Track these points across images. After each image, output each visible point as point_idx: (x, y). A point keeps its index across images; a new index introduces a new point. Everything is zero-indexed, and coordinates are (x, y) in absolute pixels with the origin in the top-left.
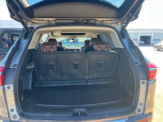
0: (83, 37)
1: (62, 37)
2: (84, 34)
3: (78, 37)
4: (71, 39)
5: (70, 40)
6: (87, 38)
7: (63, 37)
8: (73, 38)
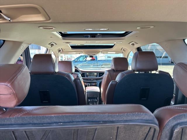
0: (109, 52)
1: (73, 53)
2: (111, 47)
3: (100, 51)
4: (89, 56)
5: (87, 58)
6: (116, 53)
7: (75, 53)
8: (91, 54)
